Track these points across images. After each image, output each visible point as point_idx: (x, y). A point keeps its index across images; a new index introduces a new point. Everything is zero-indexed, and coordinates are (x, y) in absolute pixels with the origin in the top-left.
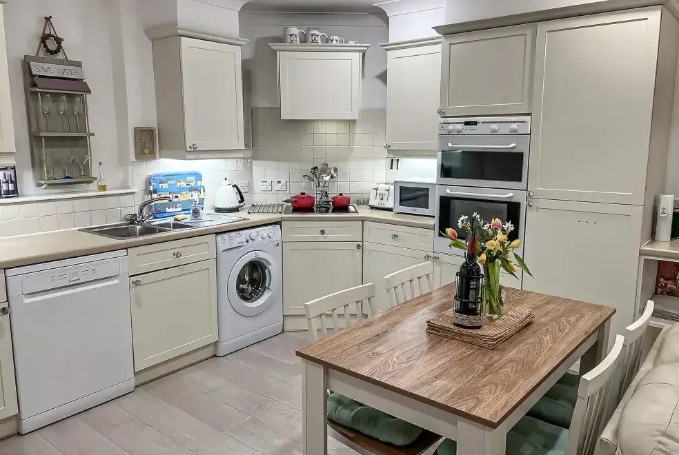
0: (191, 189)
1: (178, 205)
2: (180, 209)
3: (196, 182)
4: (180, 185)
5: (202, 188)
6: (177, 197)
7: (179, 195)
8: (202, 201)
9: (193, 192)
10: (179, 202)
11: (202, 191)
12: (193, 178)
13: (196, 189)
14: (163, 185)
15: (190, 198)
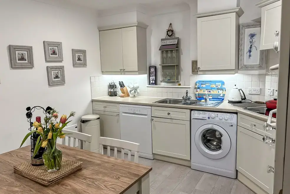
0: (218, 89)
1: (210, 96)
2: (211, 98)
3: (222, 86)
4: (212, 87)
5: (224, 89)
6: (210, 92)
7: (211, 91)
8: (224, 95)
9: (220, 91)
10: (211, 94)
11: (224, 90)
12: (220, 84)
13: (222, 89)
14: (203, 85)
15: (218, 93)
